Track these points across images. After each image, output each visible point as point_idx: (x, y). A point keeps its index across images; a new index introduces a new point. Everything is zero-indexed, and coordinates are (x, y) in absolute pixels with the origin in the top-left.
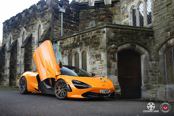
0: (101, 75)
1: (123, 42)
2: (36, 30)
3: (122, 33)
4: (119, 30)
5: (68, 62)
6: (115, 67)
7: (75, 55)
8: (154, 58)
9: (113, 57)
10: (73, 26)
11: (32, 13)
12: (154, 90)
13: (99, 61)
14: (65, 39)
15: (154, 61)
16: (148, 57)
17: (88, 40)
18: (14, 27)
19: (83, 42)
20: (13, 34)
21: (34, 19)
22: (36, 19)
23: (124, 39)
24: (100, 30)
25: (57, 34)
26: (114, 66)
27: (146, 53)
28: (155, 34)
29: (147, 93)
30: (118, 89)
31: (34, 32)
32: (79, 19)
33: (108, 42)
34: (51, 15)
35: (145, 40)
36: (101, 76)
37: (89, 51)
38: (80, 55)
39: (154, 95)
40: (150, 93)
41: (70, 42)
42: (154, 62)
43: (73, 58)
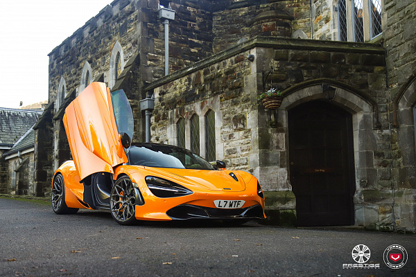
0: (246, 166)
1: (301, 83)
2: (111, 66)
3: (298, 61)
4: (291, 52)
5: (178, 138)
6: (281, 145)
7: (191, 120)
8: (387, 120)
9: (276, 121)
10: (197, 51)
11: (103, 26)
12: (388, 204)
13: (242, 133)
14: (168, 82)
15: (387, 128)
16: (371, 119)
17: (218, 82)
18: (70, 61)
19: (208, 87)
20: (68, 79)
21: (107, 40)
22: (110, 38)
23: (305, 74)
24: (242, 54)
25: (155, 71)
26: (278, 142)
27: (366, 108)
28: (390, 59)
29: (370, 211)
30: (289, 200)
31: (107, 70)
32: (212, 33)
33: (261, 83)
34: (139, 26)
35: (361, 75)
36: (246, 169)
37: (219, 109)
38: (202, 119)
39: (388, 215)
40: (376, 210)
41: (181, 88)
42: (386, 132)
43: (188, 126)
